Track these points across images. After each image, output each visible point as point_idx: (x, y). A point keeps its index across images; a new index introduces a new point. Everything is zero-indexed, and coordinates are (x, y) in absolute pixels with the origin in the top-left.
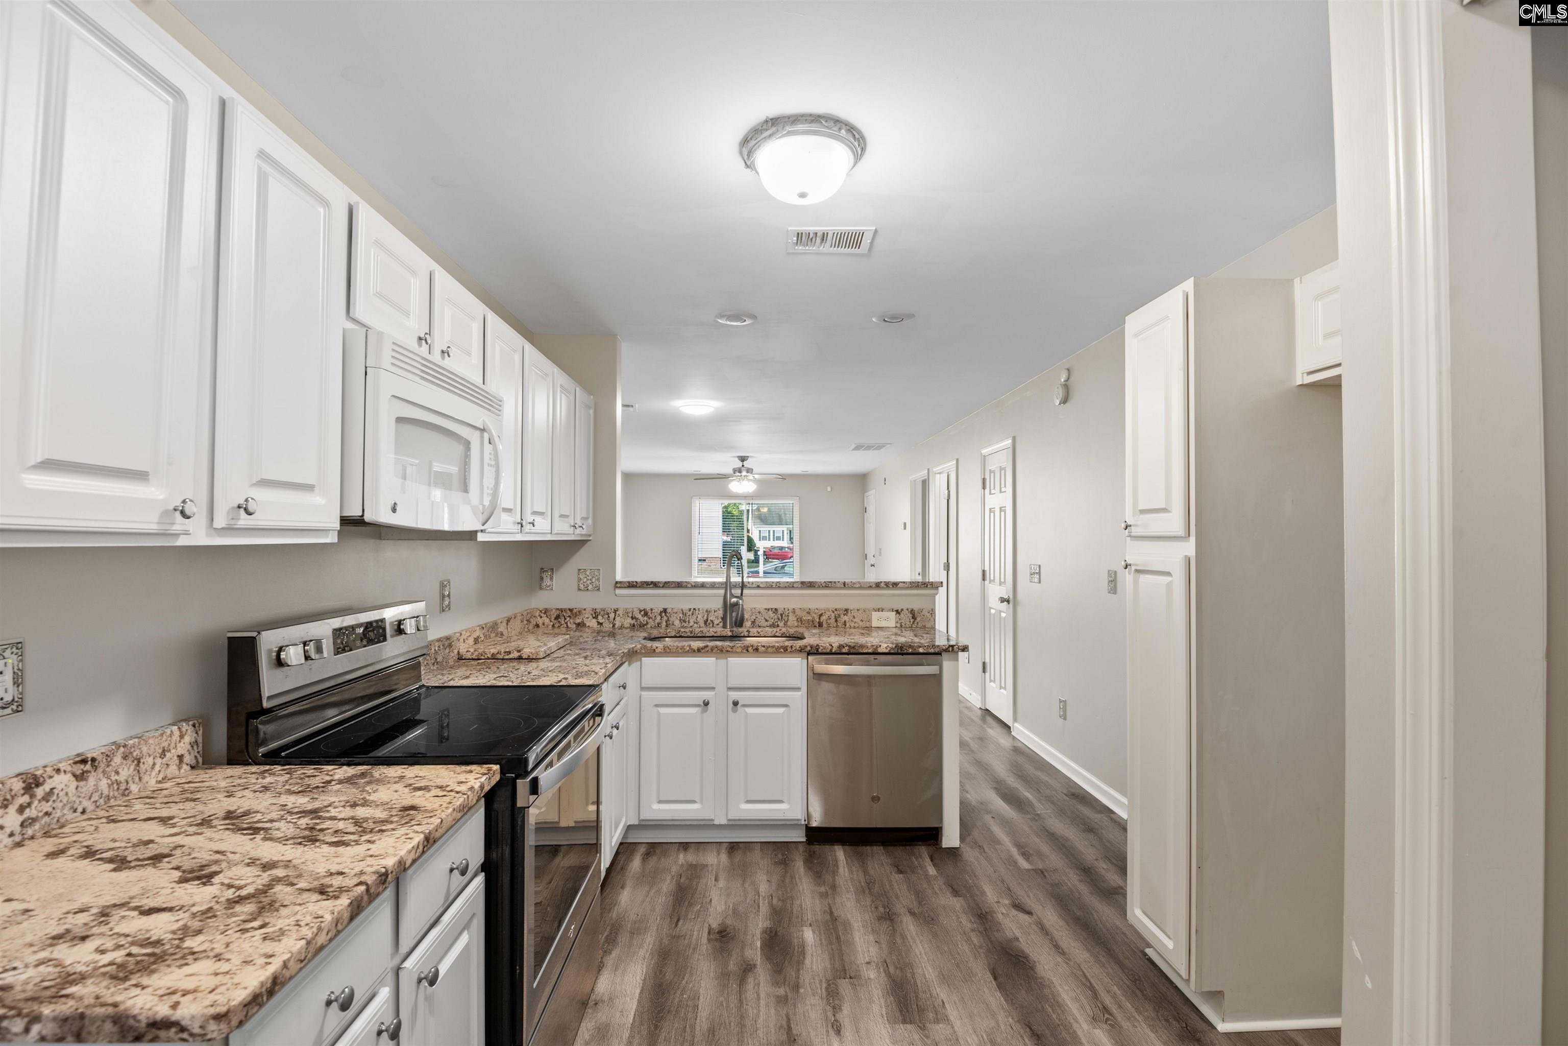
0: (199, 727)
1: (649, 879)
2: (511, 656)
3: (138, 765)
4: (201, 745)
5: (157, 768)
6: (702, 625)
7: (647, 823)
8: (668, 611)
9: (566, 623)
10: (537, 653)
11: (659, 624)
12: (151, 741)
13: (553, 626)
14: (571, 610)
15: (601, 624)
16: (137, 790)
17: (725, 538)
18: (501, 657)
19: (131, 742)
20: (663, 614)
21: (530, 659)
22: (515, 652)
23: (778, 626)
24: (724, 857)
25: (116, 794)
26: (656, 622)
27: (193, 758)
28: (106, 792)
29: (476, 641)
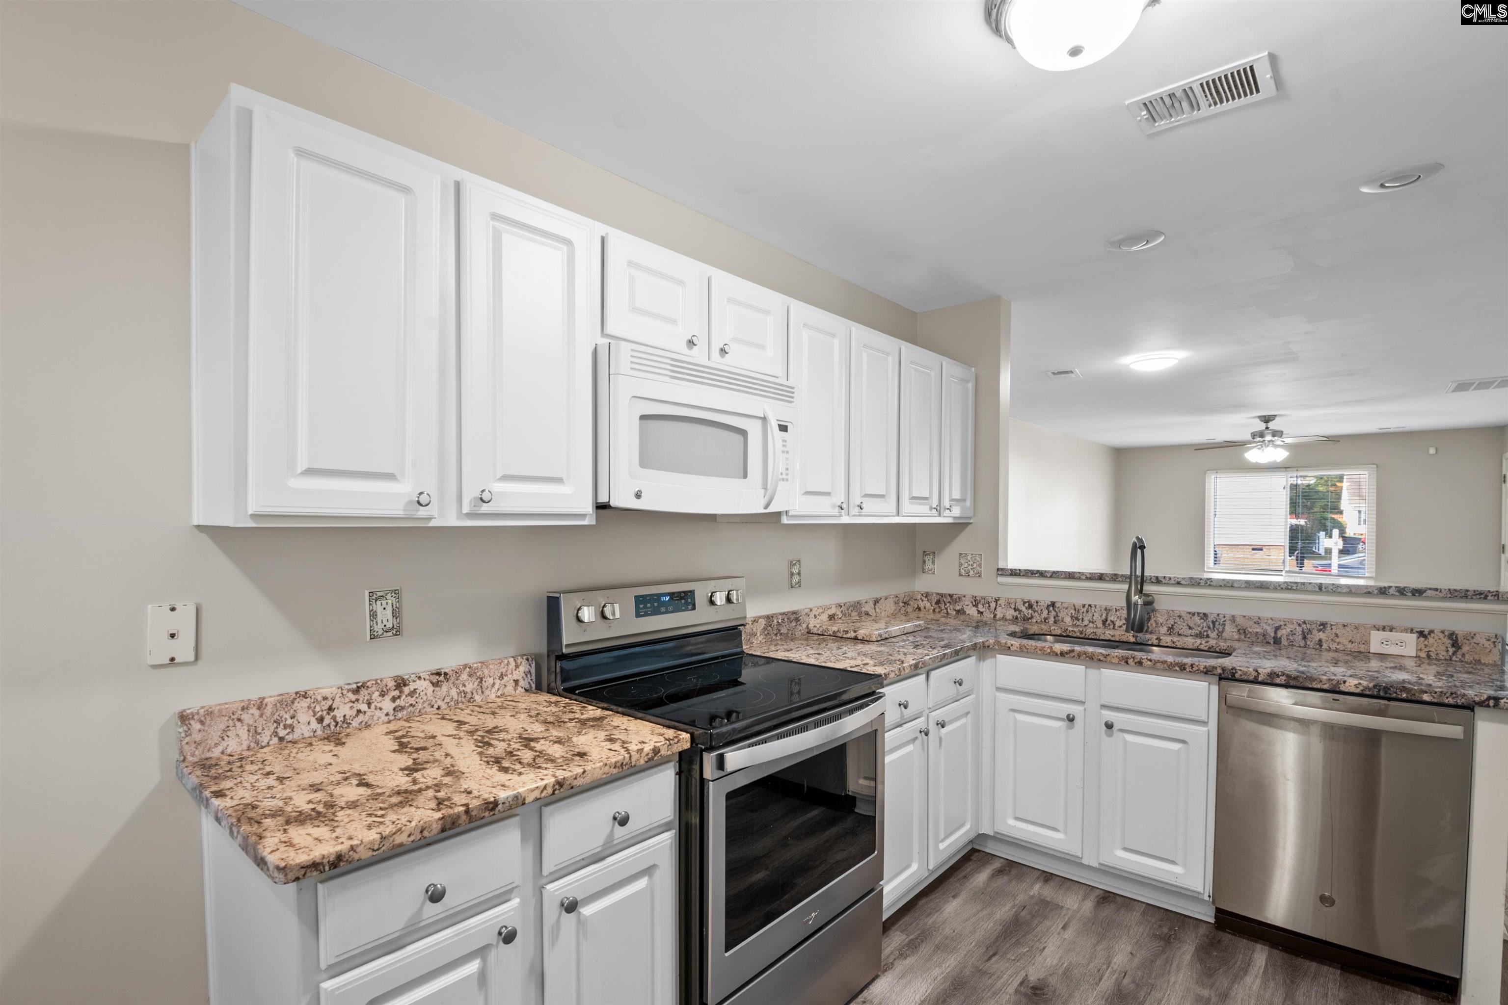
0: (532, 661)
1: (988, 898)
2: (848, 636)
3: (481, 682)
4: (534, 675)
5: (496, 687)
6: (1100, 625)
7: (1003, 837)
8: (1057, 605)
9: (946, 609)
10: (870, 635)
11: (1045, 619)
12: (491, 666)
13: (934, 610)
14: (951, 596)
15: (982, 613)
16: (480, 700)
17: (1294, 521)
18: (840, 635)
19: (475, 665)
20: (1051, 608)
21: (864, 641)
22: (852, 632)
23: (1208, 636)
24: (1088, 905)
25: (463, 700)
26: (1043, 617)
27: (527, 684)
28: (455, 697)
29: (832, 617)
